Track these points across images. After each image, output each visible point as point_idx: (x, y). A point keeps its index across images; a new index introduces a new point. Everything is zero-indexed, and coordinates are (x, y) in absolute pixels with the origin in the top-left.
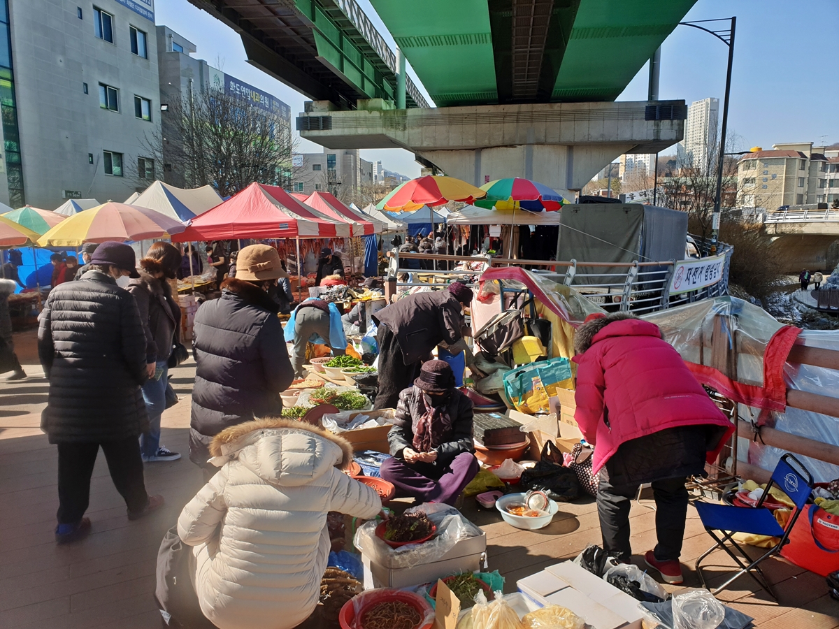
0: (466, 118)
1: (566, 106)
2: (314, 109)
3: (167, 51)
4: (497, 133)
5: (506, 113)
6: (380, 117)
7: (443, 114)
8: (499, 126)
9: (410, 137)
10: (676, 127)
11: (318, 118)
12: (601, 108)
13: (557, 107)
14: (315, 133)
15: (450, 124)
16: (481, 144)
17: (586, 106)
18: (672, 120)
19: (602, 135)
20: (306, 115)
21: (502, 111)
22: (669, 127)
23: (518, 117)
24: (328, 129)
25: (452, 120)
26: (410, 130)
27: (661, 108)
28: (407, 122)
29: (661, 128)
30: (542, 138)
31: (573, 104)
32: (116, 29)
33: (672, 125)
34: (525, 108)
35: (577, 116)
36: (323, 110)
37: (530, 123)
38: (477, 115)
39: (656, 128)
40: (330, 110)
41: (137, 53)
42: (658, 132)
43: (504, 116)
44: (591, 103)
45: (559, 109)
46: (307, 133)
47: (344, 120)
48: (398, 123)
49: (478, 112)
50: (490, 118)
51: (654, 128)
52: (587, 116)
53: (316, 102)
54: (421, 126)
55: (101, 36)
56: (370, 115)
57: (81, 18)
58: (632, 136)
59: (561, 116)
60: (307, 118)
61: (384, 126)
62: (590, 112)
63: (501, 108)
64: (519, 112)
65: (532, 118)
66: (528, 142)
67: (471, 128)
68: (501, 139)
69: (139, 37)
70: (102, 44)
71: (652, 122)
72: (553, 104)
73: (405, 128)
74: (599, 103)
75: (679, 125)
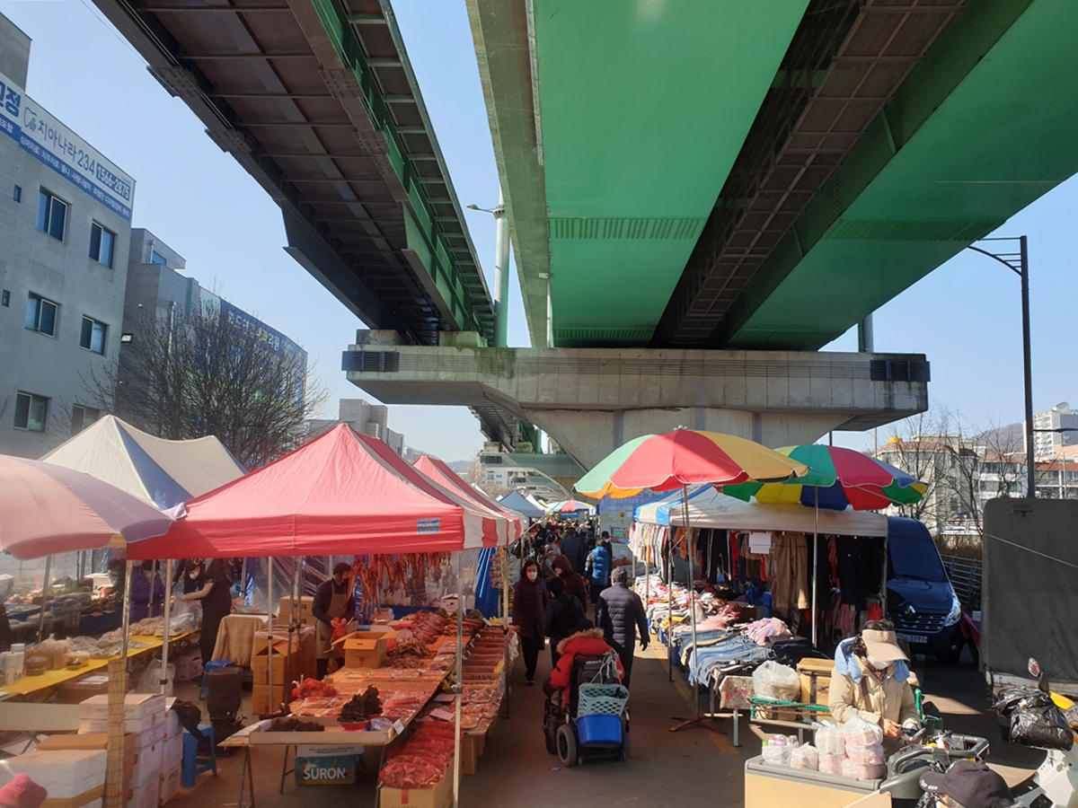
0: (604, 365)
1: (754, 355)
2: (372, 342)
3: (143, 261)
4: (652, 389)
5: (665, 361)
6: (475, 357)
7: (570, 359)
8: (654, 378)
9: (520, 389)
10: (916, 392)
11: (377, 354)
12: (805, 360)
13: (740, 355)
14: (371, 376)
15: (581, 371)
16: (625, 403)
17: (783, 356)
18: (909, 381)
19: (809, 399)
20: (359, 349)
21: (659, 358)
22: (906, 391)
23: (682, 367)
24: (392, 370)
25: (583, 367)
26: (520, 377)
27: (893, 364)
28: (516, 366)
29: (895, 392)
30: (719, 399)
31: (764, 352)
32: (71, 223)
33: (910, 388)
34: (692, 354)
35: (770, 370)
36: (384, 343)
37: (700, 377)
38: (621, 362)
39: (888, 392)
40: (396, 344)
41: (97, 259)
42: (891, 398)
43: (662, 365)
44: (790, 353)
45: (743, 358)
46: (358, 375)
47: (418, 358)
48: (503, 368)
49: (622, 357)
50: (639, 367)
51: (884, 392)
52: (786, 370)
53: (376, 331)
54: (538, 373)
55: (46, 230)
56: (460, 354)
57: (19, 201)
58: (853, 403)
59: (746, 368)
60: (361, 352)
61: (481, 370)
62: (788, 365)
63: (656, 354)
64: (683, 361)
65: (703, 369)
66: (698, 404)
67: (611, 380)
68: (657, 397)
69: (104, 238)
70: (45, 240)
71: (880, 384)
72: (734, 352)
73: (512, 375)
74: (802, 353)
75: (920, 389)
